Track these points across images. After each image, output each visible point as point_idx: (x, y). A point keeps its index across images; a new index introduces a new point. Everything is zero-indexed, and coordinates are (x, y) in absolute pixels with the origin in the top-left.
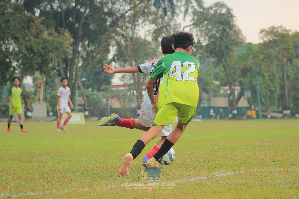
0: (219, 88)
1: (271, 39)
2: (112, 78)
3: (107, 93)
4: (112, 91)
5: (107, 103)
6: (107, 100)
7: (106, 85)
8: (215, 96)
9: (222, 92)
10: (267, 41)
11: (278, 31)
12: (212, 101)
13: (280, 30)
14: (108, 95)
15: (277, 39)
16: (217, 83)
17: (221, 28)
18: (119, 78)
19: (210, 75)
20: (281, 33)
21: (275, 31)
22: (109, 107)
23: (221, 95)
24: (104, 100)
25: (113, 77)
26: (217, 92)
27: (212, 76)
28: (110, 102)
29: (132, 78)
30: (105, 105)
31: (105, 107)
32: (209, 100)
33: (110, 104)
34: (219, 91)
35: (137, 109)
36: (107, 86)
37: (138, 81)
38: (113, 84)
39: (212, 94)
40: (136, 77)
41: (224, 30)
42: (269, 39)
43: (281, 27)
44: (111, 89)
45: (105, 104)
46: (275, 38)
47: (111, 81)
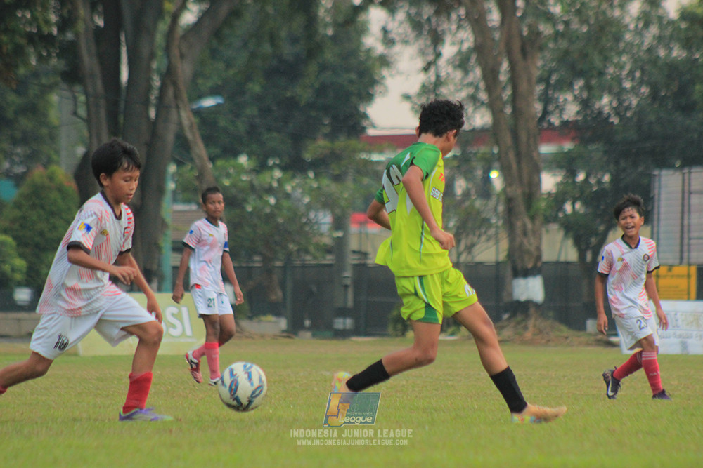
2: (369, 98)
3: (338, 178)
4: (368, 169)
5: (339, 234)
6: (339, 224)
7: (332, 136)
14: (346, 191)
18: (407, 97)
22: (352, 260)
24: (325, 219)
25: (378, 89)
28: (354, 229)
29: (483, 96)
30: (328, 250)
31: (329, 259)
33: (353, 244)
35: (509, 271)
36: (341, 142)
37: (516, 112)
38: (371, 132)
40: (507, 94)
44: (364, 156)
45: (326, 241)
47: (365, 116)
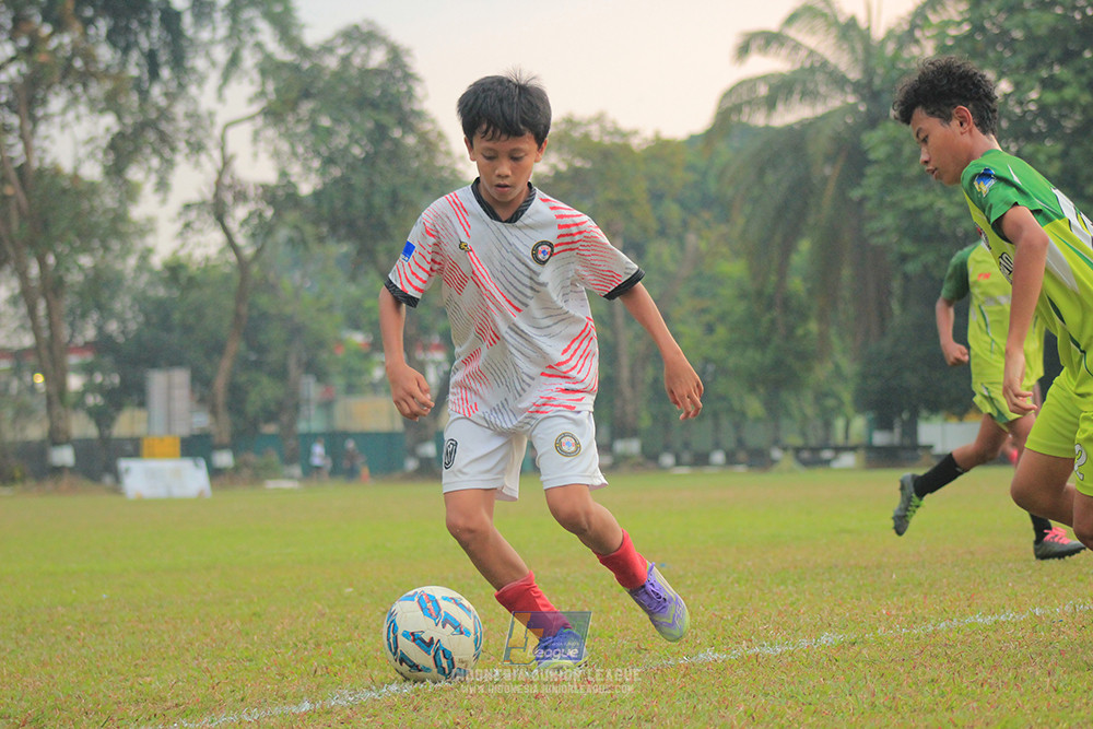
0: (366, 357)
1: (563, 167)
8: (351, 389)
9: (378, 373)
10: (547, 177)
11: (587, 136)
12: (339, 410)
13: (594, 130)
15: (588, 166)
16: (358, 338)
17: (370, 125)
19: (330, 308)
20: (599, 144)
21: (576, 134)
23: (375, 387)
26: (360, 373)
27: (339, 316)
29: (28, 324)
32: (327, 405)
34: (368, 371)
35: (48, 444)
37: (53, 336)
39: (339, 382)
40: (44, 323)
41: (381, 132)
42: (554, 167)
43: (600, 119)
46: (578, 163)
